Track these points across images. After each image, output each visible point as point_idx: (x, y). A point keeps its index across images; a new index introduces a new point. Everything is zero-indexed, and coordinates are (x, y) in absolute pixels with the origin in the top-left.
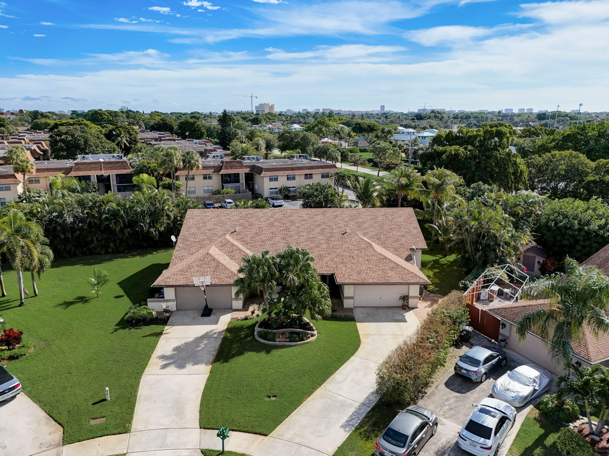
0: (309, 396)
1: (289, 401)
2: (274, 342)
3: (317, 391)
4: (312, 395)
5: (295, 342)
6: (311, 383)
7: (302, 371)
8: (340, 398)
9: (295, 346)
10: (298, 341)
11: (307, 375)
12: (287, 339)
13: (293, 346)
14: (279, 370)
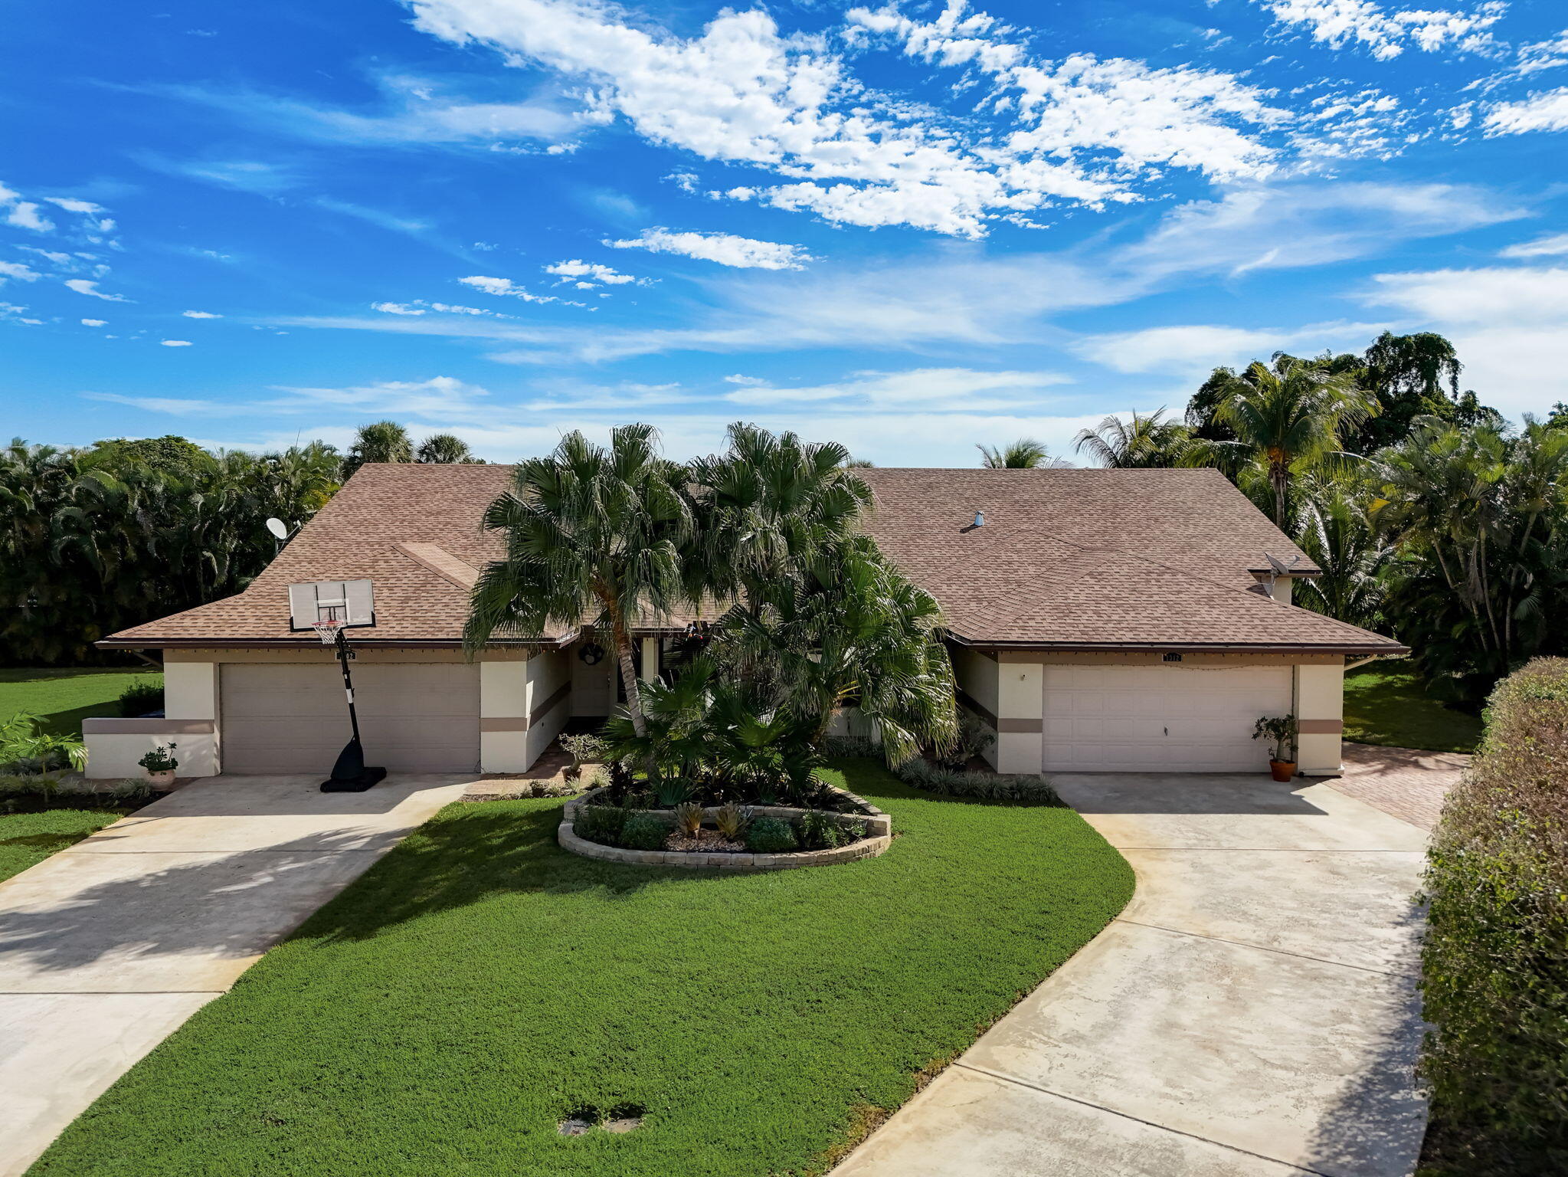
0: (886, 1113)
1: (737, 1142)
2: (661, 854)
3: (937, 1082)
4: (907, 1109)
5: (774, 852)
6: (890, 1035)
7: (825, 976)
8: (1132, 1131)
9: (777, 868)
10: (792, 850)
11: (855, 996)
12: (730, 841)
13: (763, 870)
14: (674, 968)
